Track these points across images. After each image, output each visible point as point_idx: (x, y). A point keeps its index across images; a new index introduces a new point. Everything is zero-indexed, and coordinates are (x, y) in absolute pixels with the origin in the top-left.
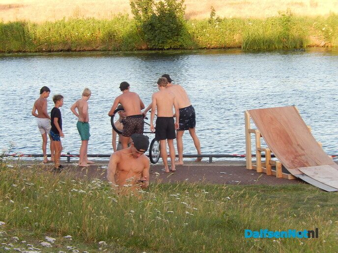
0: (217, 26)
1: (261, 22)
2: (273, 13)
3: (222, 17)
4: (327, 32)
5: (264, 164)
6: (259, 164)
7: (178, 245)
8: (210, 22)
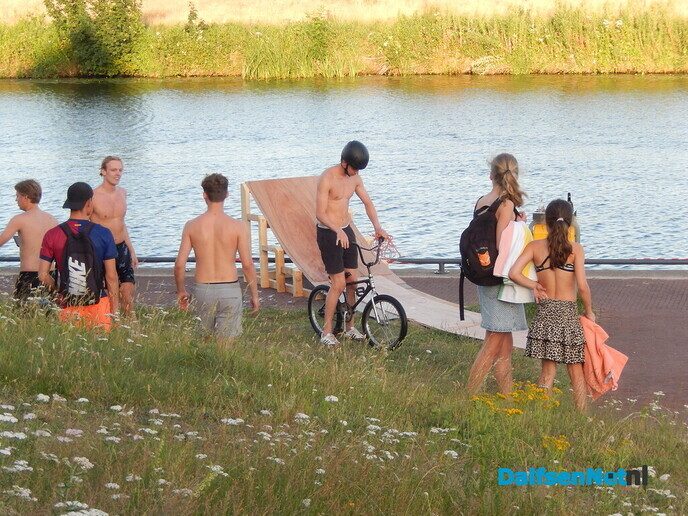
0: (200, 37)
1: (277, 31)
2: (297, 15)
3: (208, 21)
4: (392, 49)
5: (272, 274)
6: (263, 272)
7: (114, 390)
8: (188, 29)
